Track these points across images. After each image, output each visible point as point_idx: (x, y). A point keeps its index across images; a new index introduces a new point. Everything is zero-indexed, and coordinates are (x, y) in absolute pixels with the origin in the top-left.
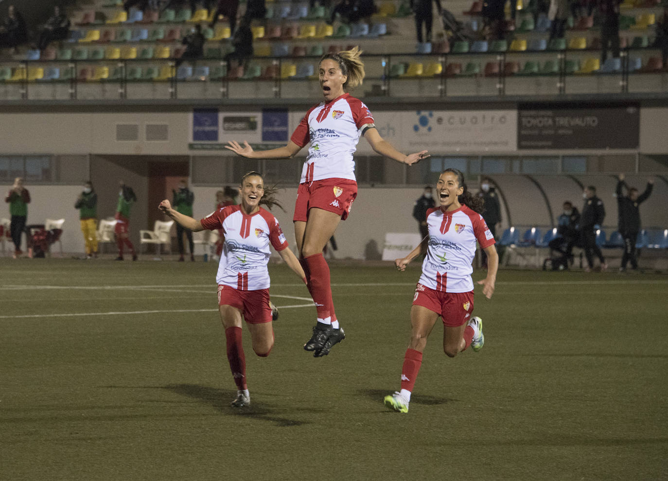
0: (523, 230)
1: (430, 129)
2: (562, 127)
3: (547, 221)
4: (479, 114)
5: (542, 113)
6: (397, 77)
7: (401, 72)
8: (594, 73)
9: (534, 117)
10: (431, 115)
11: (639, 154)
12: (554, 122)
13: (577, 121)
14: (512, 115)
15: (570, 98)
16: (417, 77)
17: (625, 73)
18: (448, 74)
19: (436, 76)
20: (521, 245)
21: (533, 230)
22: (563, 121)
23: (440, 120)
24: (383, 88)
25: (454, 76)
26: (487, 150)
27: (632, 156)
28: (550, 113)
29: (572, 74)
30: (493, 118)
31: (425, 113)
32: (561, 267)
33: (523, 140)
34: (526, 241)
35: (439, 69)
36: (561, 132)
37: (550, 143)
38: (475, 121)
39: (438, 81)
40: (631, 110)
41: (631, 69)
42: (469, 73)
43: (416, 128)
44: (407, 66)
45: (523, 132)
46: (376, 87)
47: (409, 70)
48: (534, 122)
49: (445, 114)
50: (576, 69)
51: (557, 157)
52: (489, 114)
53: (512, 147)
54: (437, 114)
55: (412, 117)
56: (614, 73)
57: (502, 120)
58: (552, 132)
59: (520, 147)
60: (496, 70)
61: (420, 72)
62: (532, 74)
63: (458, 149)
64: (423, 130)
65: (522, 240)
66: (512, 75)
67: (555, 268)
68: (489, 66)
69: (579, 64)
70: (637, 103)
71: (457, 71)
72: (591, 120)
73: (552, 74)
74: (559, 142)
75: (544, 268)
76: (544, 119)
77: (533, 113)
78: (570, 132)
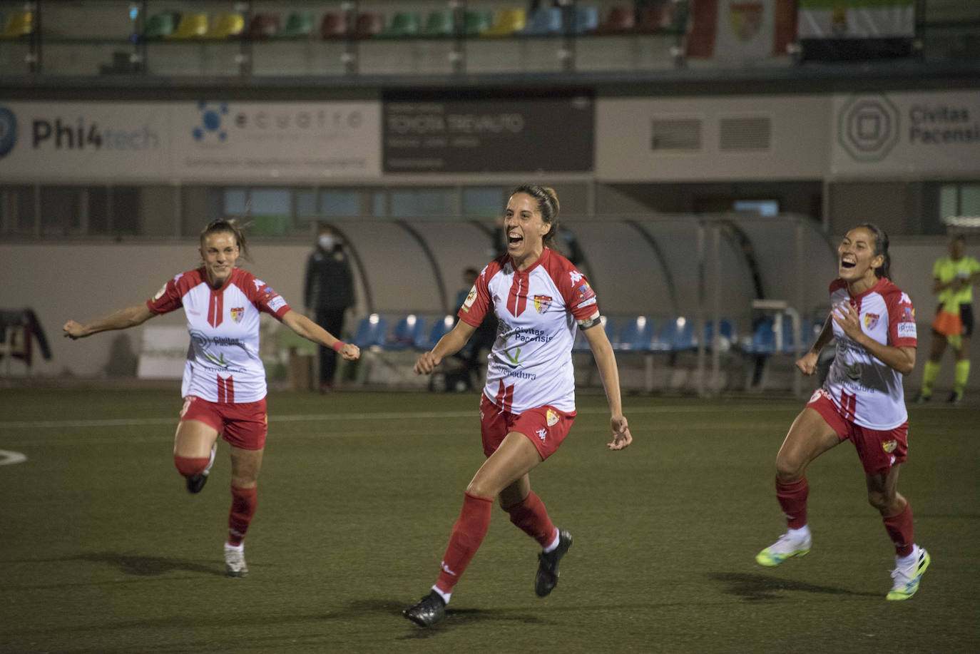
0: (394, 320)
1: (223, 136)
2: (461, 134)
3: (434, 303)
4: (311, 109)
5: (425, 107)
6: (160, 39)
7: (167, 29)
8: (516, 36)
9: (413, 115)
10: (225, 110)
11: (596, 183)
12: (446, 123)
13: (486, 123)
14: (371, 112)
15: (473, 82)
16: (197, 40)
17: (570, 35)
18: (253, 35)
19: (233, 39)
20: (389, 347)
21: (411, 321)
22: (461, 122)
23: (241, 120)
24: (134, 58)
25: (265, 38)
26: (329, 174)
27: (582, 186)
28: (438, 107)
29: (476, 36)
30: (337, 117)
31: (214, 107)
32: (461, 386)
33: (392, 156)
34: (399, 339)
35: (238, 26)
36: (460, 142)
37: (439, 163)
38: (304, 121)
39: (237, 47)
40: (580, 103)
41: (579, 29)
42: (292, 34)
43: (198, 134)
44: (177, 19)
45: (394, 143)
46: (121, 58)
47: (182, 25)
48: (412, 123)
49: (251, 109)
50: (483, 27)
51: (450, 188)
52: (331, 109)
53: (370, 168)
54: (236, 108)
55: (188, 114)
56: (550, 35)
57: (354, 119)
58: (440, 142)
59: (387, 168)
60: (341, 28)
61: (202, 30)
62: (407, 37)
63: (275, 173)
64: (210, 137)
65: (392, 337)
66: (370, 37)
67: (450, 388)
68: (329, 21)
69: (489, 18)
70: (591, 90)
71: (271, 30)
72: (510, 121)
73: (441, 37)
74: (456, 160)
75: (431, 388)
76: (430, 119)
77: (408, 107)
78: (474, 143)
